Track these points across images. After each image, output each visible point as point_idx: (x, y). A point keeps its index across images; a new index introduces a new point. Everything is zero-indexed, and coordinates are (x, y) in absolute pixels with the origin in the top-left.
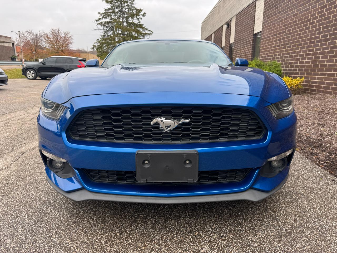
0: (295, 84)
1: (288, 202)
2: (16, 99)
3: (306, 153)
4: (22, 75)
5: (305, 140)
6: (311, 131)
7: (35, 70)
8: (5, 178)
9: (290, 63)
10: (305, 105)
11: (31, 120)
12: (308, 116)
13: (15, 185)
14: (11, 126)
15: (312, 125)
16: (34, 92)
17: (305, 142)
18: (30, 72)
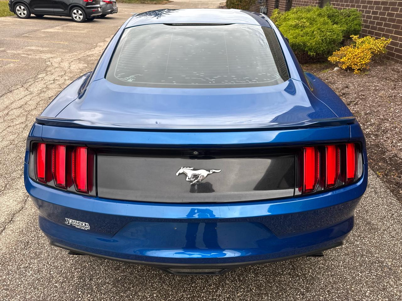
0: (378, 48)
1: (373, 283)
2: (10, 63)
3: (391, 181)
4: (9, 11)
5: (390, 158)
6: (399, 144)
7: (27, 4)
8: (23, 230)
9: (374, 13)
10: (390, 90)
11: (37, 106)
12: (395, 115)
13: (37, 246)
14: (12, 122)
15: (400, 132)
16: (31, 46)
17: (390, 162)
18: (20, 8)
